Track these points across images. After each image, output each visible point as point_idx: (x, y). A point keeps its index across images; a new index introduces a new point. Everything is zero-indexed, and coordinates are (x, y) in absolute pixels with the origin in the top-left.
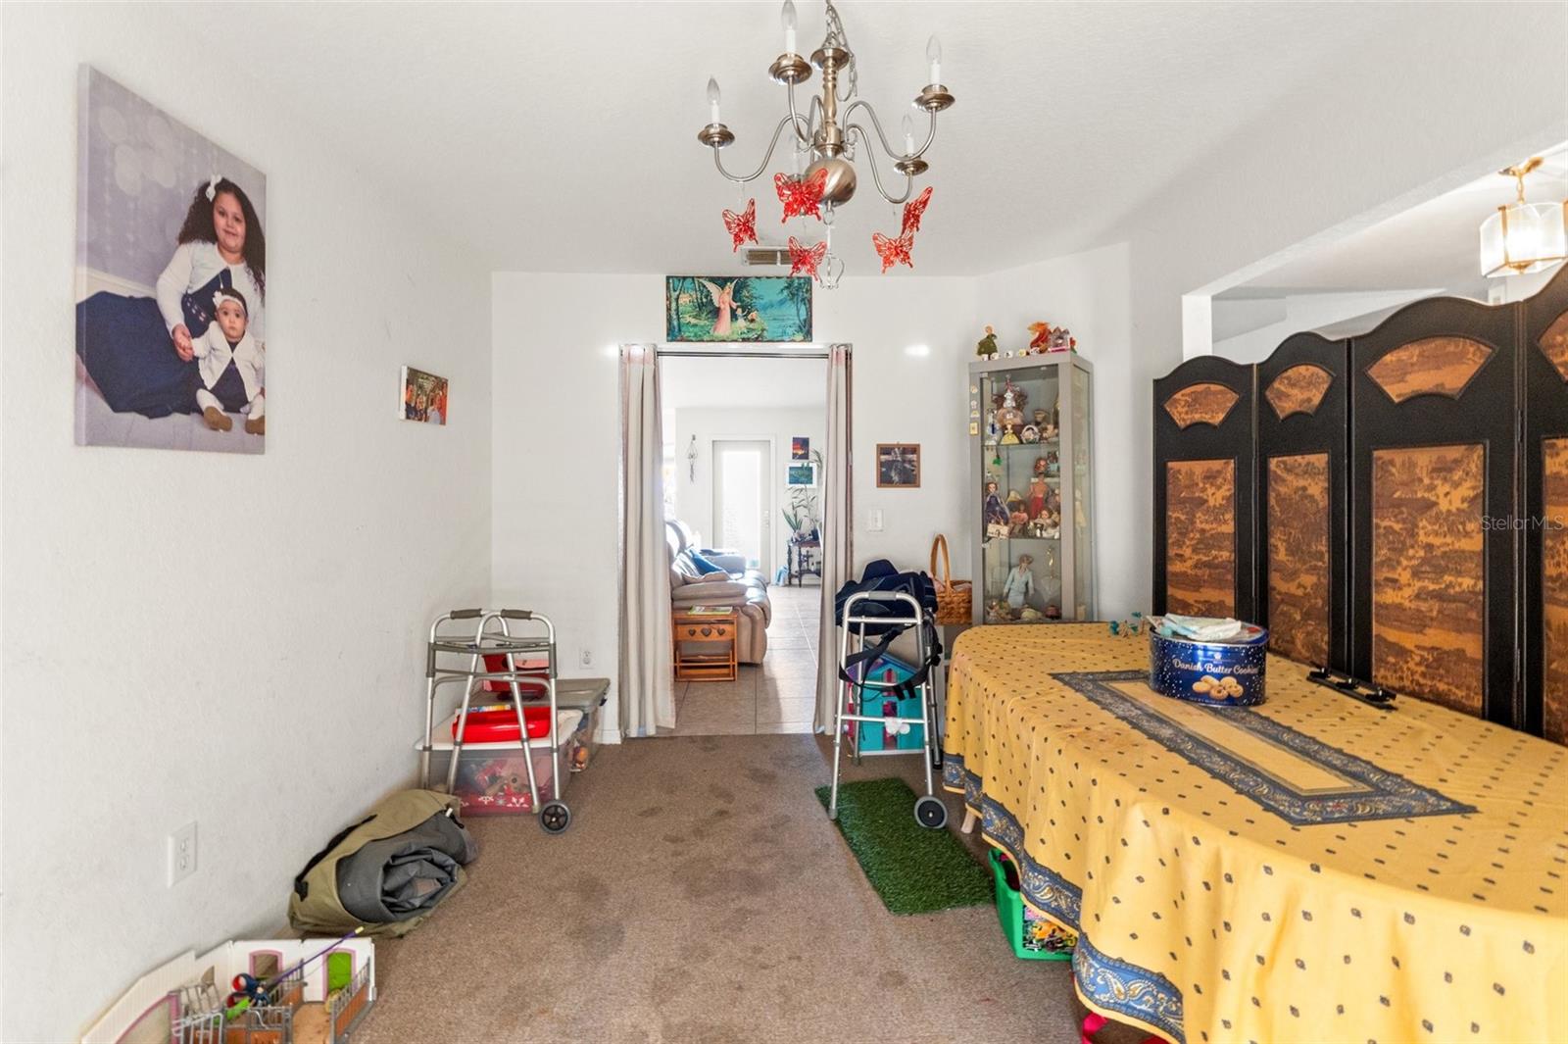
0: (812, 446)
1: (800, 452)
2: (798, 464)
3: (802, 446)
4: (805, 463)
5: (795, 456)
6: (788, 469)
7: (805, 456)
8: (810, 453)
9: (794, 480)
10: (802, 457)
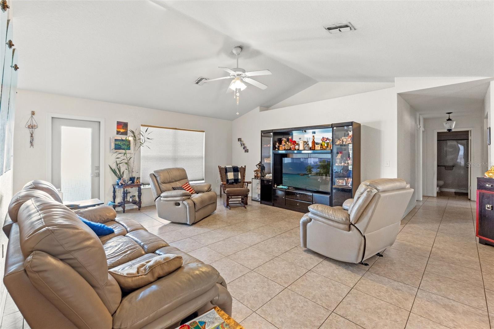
0: (129, 128)
1: (122, 131)
2: (119, 137)
3: (123, 127)
4: (124, 137)
5: (118, 133)
6: (114, 141)
7: (125, 133)
8: (129, 132)
9: (118, 147)
10: (123, 134)
